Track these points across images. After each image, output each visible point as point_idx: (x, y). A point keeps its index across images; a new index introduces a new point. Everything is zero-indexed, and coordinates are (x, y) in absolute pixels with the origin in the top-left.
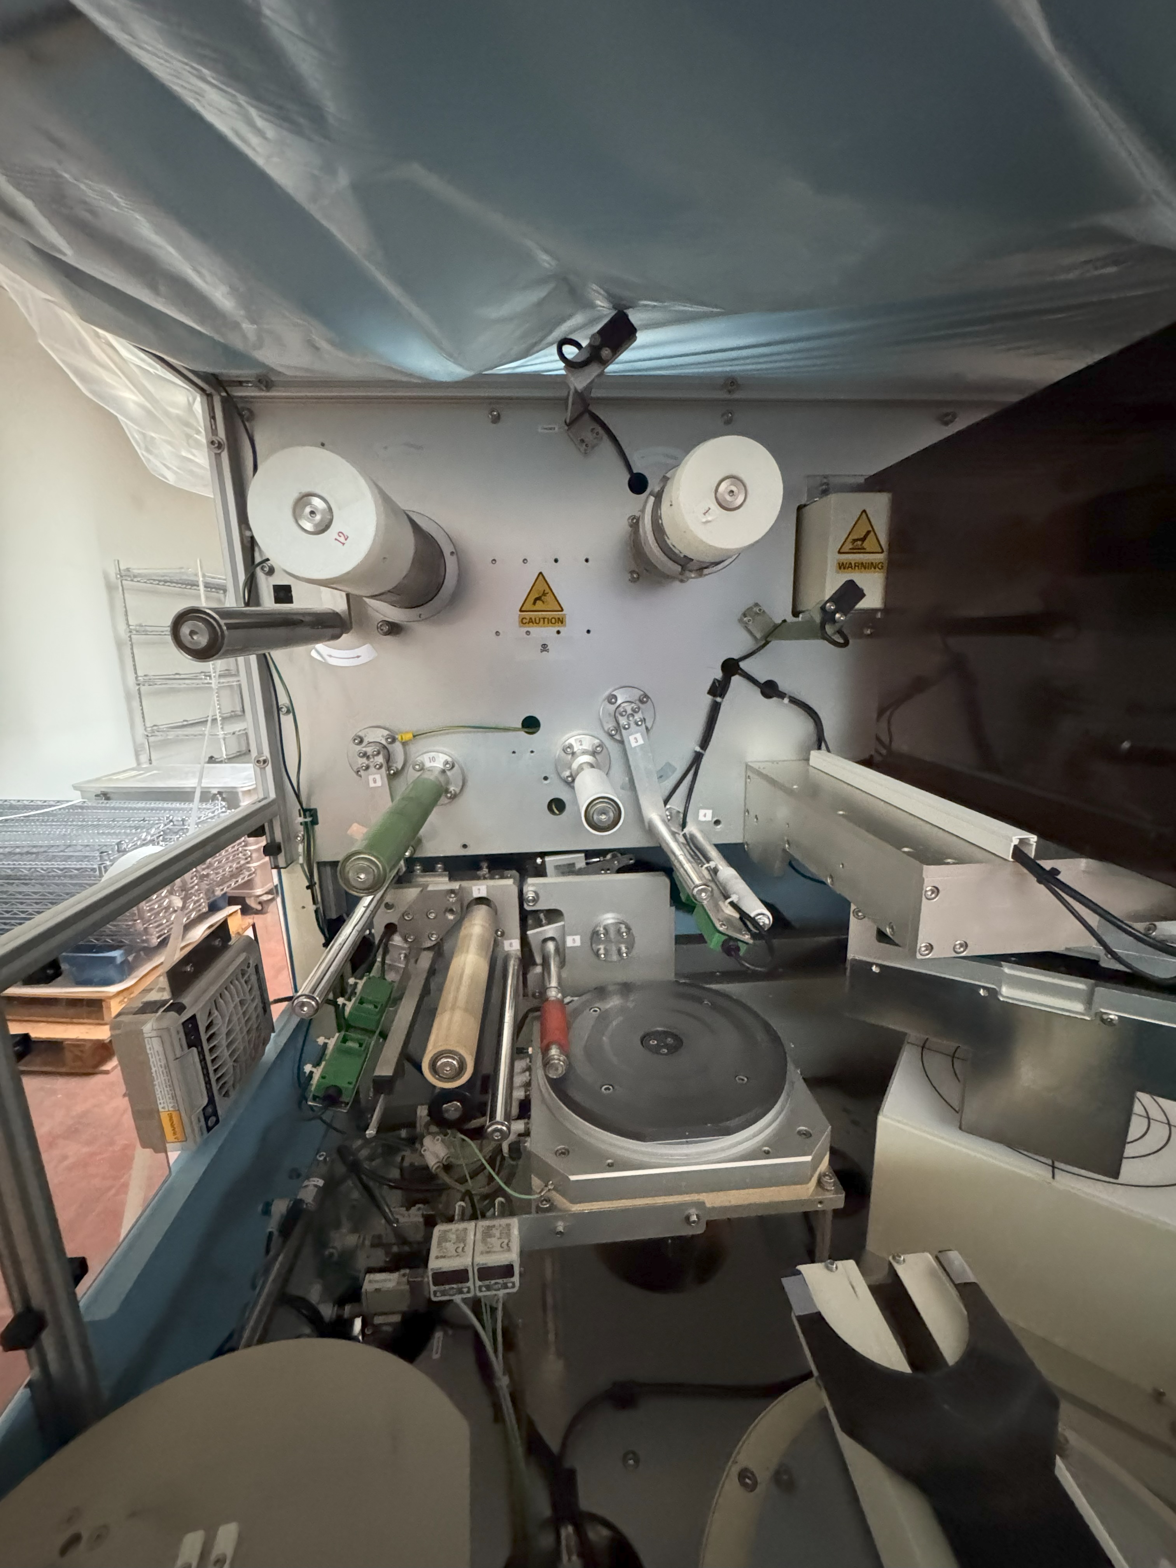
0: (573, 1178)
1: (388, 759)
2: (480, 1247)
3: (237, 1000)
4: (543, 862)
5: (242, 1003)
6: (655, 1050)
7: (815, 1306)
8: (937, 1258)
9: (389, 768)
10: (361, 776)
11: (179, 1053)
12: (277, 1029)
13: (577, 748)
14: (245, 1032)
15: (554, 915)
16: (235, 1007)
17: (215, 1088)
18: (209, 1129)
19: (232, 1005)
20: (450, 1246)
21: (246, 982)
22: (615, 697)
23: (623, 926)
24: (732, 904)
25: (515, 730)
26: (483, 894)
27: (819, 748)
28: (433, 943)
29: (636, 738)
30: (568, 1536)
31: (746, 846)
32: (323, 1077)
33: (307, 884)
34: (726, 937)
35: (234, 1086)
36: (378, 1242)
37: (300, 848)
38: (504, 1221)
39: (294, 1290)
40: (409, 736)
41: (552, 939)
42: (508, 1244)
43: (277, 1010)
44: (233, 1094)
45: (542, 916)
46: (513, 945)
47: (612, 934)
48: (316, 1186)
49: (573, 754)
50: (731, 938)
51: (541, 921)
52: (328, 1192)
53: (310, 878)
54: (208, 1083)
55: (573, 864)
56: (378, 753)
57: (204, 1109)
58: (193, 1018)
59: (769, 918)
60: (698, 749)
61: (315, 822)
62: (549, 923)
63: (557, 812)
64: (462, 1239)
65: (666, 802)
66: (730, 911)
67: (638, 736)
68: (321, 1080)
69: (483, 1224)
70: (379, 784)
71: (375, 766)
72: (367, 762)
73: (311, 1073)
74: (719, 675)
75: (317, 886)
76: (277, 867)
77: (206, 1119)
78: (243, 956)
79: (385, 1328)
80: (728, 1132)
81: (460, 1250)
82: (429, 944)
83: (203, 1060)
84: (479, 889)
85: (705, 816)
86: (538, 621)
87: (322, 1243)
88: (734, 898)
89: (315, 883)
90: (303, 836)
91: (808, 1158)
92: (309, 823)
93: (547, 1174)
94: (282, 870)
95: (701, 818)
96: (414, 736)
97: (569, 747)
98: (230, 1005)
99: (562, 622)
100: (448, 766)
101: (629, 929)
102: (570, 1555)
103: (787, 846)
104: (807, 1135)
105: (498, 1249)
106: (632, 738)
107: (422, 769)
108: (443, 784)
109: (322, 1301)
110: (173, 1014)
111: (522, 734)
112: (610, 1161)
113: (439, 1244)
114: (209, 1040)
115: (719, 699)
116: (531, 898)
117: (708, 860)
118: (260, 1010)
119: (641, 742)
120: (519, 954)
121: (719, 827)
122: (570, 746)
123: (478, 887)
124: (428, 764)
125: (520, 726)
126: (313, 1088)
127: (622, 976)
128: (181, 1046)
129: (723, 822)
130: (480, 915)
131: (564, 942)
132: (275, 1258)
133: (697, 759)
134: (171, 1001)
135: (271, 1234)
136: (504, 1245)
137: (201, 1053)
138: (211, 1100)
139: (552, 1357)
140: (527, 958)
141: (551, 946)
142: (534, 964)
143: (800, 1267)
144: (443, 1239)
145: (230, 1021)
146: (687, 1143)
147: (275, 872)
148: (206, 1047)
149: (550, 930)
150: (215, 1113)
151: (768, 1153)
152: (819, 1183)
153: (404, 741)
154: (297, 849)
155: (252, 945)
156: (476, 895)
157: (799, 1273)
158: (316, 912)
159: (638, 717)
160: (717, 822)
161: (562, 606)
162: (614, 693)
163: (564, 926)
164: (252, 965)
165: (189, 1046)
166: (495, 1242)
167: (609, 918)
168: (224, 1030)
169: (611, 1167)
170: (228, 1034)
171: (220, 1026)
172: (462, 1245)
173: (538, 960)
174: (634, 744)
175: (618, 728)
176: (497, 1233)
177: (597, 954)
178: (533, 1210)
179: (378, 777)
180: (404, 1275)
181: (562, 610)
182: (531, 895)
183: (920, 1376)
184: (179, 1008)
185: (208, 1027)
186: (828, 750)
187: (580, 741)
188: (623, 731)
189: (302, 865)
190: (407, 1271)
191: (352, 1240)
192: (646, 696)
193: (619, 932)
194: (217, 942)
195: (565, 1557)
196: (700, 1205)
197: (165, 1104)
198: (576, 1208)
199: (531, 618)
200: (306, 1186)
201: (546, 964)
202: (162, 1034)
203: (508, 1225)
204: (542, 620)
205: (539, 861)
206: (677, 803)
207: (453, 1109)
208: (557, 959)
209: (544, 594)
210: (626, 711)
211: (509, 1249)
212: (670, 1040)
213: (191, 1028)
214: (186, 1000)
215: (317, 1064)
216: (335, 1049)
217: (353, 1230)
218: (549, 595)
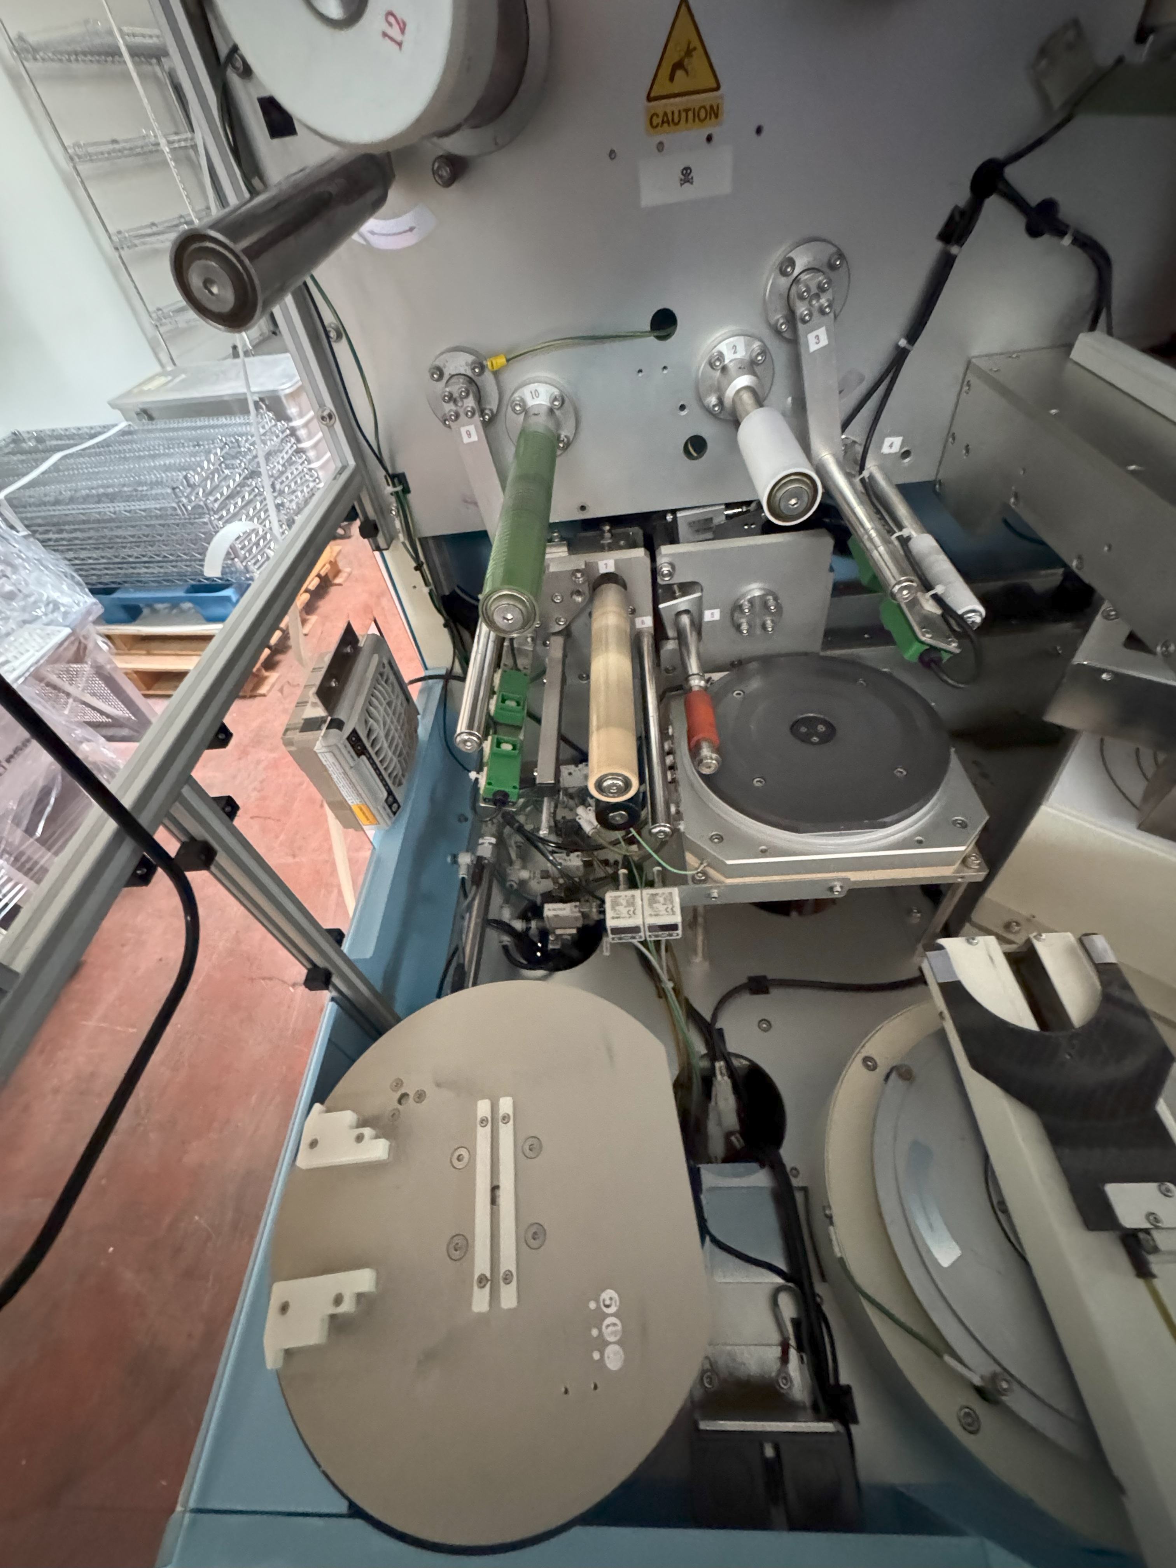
0: (729, 862)
1: (479, 399)
2: (647, 911)
3: (384, 703)
4: (675, 519)
5: (389, 704)
6: (805, 739)
7: (954, 973)
8: (1081, 942)
9: (482, 413)
10: (449, 427)
11: (352, 764)
12: (420, 710)
13: (729, 357)
14: (399, 729)
15: (689, 588)
16: (385, 710)
17: (390, 782)
18: (394, 813)
19: (382, 709)
20: (623, 910)
21: (386, 682)
22: (792, 262)
23: (770, 598)
24: (937, 599)
25: (642, 335)
26: (611, 569)
27: (1093, 327)
28: (561, 628)
29: (817, 337)
30: (720, 1068)
31: (937, 486)
32: (489, 784)
33: (414, 565)
34: (927, 647)
35: (403, 775)
36: (545, 875)
37: (398, 524)
38: (667, 890)
39: (491, 916)
40: (501, 361)
41: (687, 612)
42: (672, 909)
43: (414, 690)
44: (404, 781)
45: (676, 587)
46: (646, 622)
47: (757, 604)
48: (490, 844)
49: (724, 369)
50: (932, 648)
51: (674, 593)
52: (501, 845)
53: (416, 558)
54: (383, 780)
55: (711, 519)
56: (468, 395)
57: (386, 801)
58: (354, 732)
59: (981, 615)
60: (903, 343)
61: (406, 490)
62: (683, 595)
63: (695, 454)
64: (631, 903)
65: (843, 429)
66: (930, 607)
67: (822, 332)
68: (488, 786)
69: (648, 892)
70: (474, 438)
71: (467, 415)
72: (453, 407)
73: (477, 779)
74: (963, 197)
75: (425, 567)
76: (378, 548)
77: (390, 806)
78: (376, 658)
79: (565, 937)
80: (884, 825)
81: (631, 913)
82: (558, 628)
83: (373, 764)
84: (606, 563)
85: (891, 446)
86: (676, 120)
87: (502, 878)
88: (939, 590)
89: (422, 563)
90: (397, 509)
91: (962, 848)
92: (401, 494)
93: (701, 855)
94: (385, 552)
95: (886, 450)
96: (508, 360)
97: (718, 359)
98: (380, 711)
99: (717, 116)
100: (556, 403)
101: (776, 599)
102: (721, 1074)
103: (1012, 500)
104: (964, 825)
105: (664, 912)
106: (811, 337)
107: (525, 410)
108: (554, 431)
109: (513, 917)
110: (334, 731)
111: (651, 340)
112: (763, 847)
113: (613, 908)
114: (373, 745)
115: (954, 251)
116: (666, 572)
117: (901, 527)
118: (405, 703)
119: (824, 341)
120: (652, 632)
121: (907, 460)
122: (721, 356)
123: (605, 562)
124: (530, 402)
125: (648, 328)
126: (481, 792)
127: (760, 648)
128: (352, 757)
129: (912, 454)
130: (610, 596)
131: (701, 615)
132: (473, 899)
133: (899, 358)
134: (329, 718)
135: (463, 879)
136: (669, 910)
137: (370, 758)
138: (390, 793)
139: (698, 959)
140: (659, 636)
141: (685, 620)
142: (667, 638)
143: (943, 941)
144: (615, 903)
145: (385, 725)
146: (841, 835)
147: (377, 553)
148: (373, 753)
149: (682, 602)
150: (395, 801)
151: (920, 842)
152: (964, 861)
153: (495, 369)
154: (394, 526)
155: (379, 642)
156: (603, 570)
157: (941, 948)
158: (430, 594)
159: (823, 301)
160: (906, 454)
161: (720, 78)
162: (791, 255)
163: (700, 598)
164: (386, 662)
165: (359, 756)
166: (661, 908)
167: (755, 590)
168: (382, 734)
169: (764, 853)
170: (387, 736)
171: (379, 731)
172: (632, 909)
173: (671, 633)
174: (813, 347)
175: (791, 317)
176: (661, 900)
177: (738, 627)
178: (690, 882)
179: (472, 428)
180: (576, 906)
181: (718, 87)
182: (665, 570)
183: (1047, 1033)
184: (337, 724)
185: (368, 735)
186: (1110, 332)
187: (735, 346)
188: (800, 326)
189: (404, 543)
190: (577, 904)
191: (525, 874)
192: (841, 255)
193: (766, 606)
194: (349, 650)
195: (719, 1077)
196: (845, 880)
197: (352, 800)
198: (729, 881)
200: (483, 844)
201: (680, 637)
202: (332, 749)
203: (671, 894)
204: (683, 115)
205: (669, 517)
206: (857, 431)
207: (619, 816)
208: (694, 633)
209: (689, 52)
210: (808, 290)
211: (674, 913)
212: (821, 728)
213: (355, 741)
214: (341, 715)
215: (479, 770)
216: (493, 754)
217: (524, 867)
218: (699, 53)
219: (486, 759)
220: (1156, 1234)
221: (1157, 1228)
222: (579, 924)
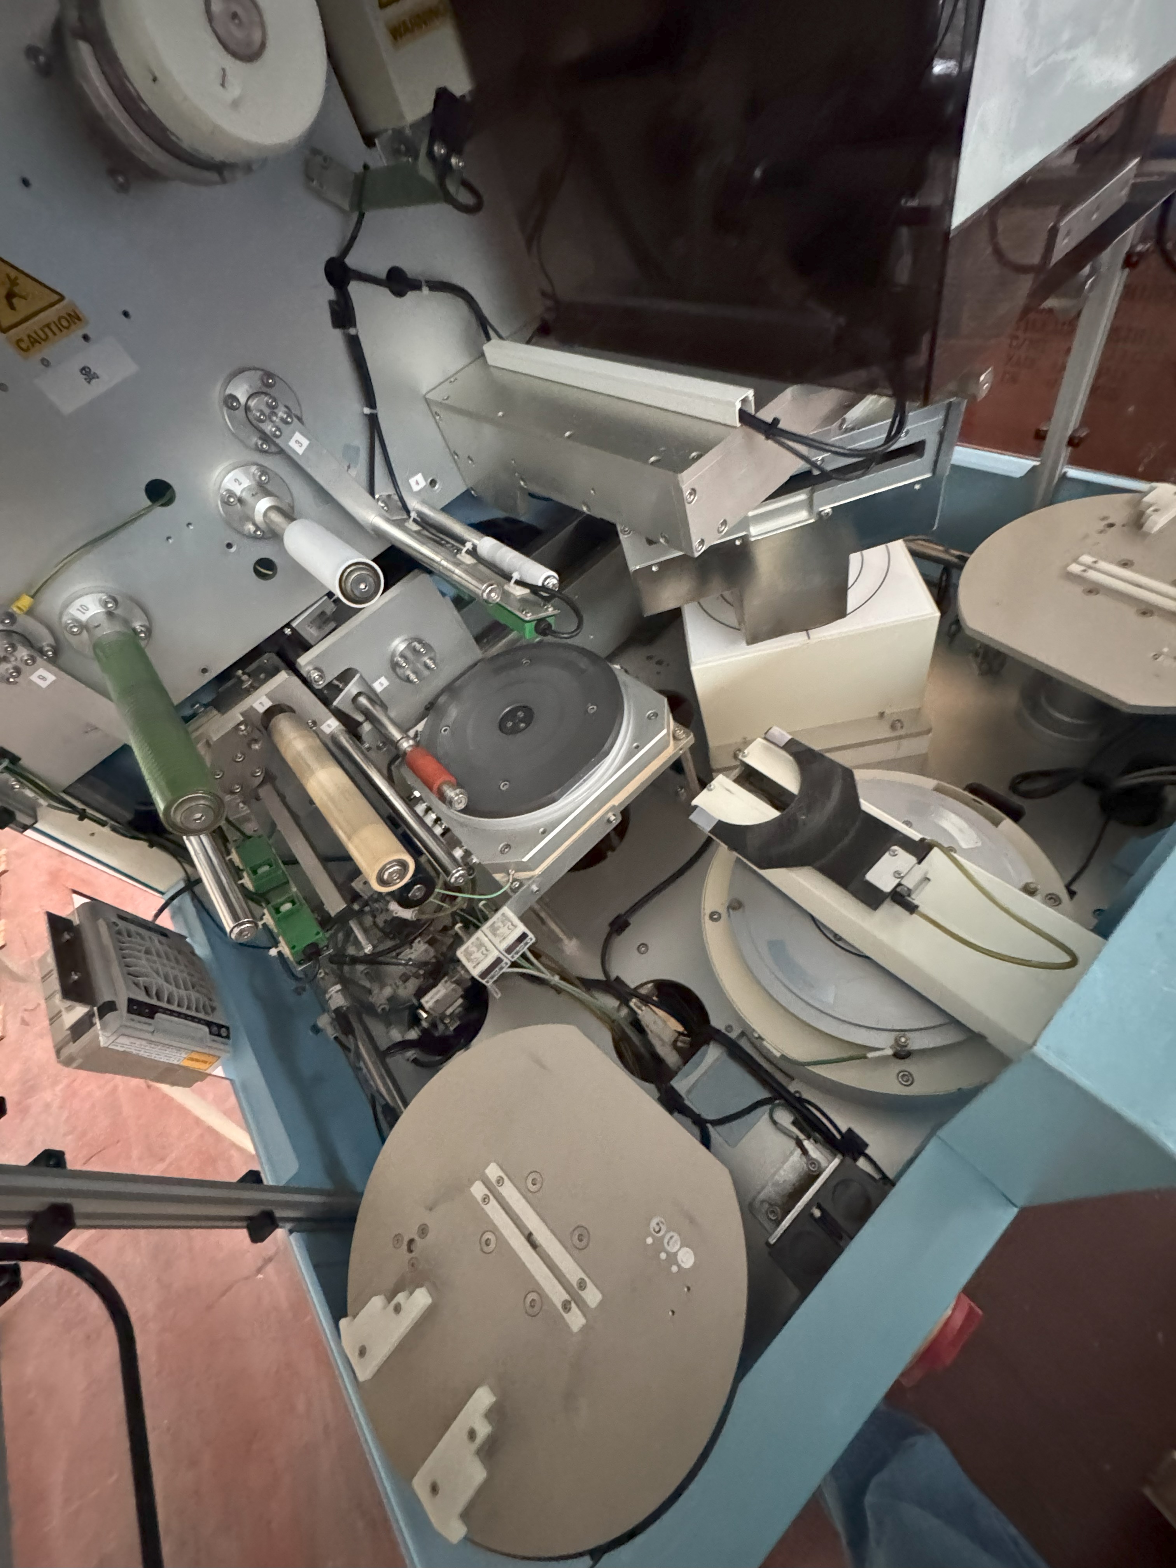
0: (525, 859)
1: (28, 641)
2: (496, 941)
3: (142, 955)
4: (293, 629)
5: (148, 952)
6: (515, 731)
7: (712, 818)
8: (766, 739)
9: (42, 652)
10: (15, 683)
11: (151, 1029)
12: (184, 932)
13: (238, 490)
14: (176, 965)
15: (346, 676)
16: (147, 960)
17: (201, 1015)
18: (228, 1037)
19: (144, 962)
20: (478, 955)
21: (129, 936)
22: (234, 398)
23: (416, 644)
24: (520, 583)
25: (148, 509)
26: (268, 704)
27: (488, 338)
28: (261, 779)
29: (297, 441)
30: (635, 1004)
31: (473, 492)
32: (293, 947)
33: (77, 816)
34: (535, 622)
35: (210, 1000)
36: (405, 978)
37: (29, 793)
38: (499, 914)
39: (383, 1045)
40: (25, 602)
41: (359, 694)
42: (512, 925)
43: (166, 921)
44: (215, 1004)
45: (336, 682)
46: (331, 725)
47: (409, 654)
48: (337, 992)
49: (240, 500)
50: (540, 621)
51: (338, 686)
52: (347, 984)
53: (73, 809)
54: (193, 1019)
55: (323, 613)
56: (13, 646)
57: (211, 1033)
58: (131, 1001)
59: (554, 577)
60: (367, 411)
61: (15, 760)
62: (346, 684)
63: (270, 573)
64: (480, 945)
65: (372, 493)
66: (520, 592)
67: (298, 436)
68: (293, 951)
69: (486, 927)
70: (51, 678)
71: (27, 664)
72: (9, 666)
73: (280, 953)
74: (329, 293)
75: (89, 811)
76: (25, 828)
77: (219, 1035)
78: (101, 923)
79: (457, 1011)
80: (607, 754)
81: (485, 952)
82: (257, 781)
83: (172, 1013)
84: (260, 701)
85: (417, 483)
86: (43, 336)
87: (370, 1009)
88: (516, 576)
89: (84, 810)
90: (18, 781)
91: (665, 732)
92: (11, 766)
93: (504, 869)
94: (37, 826)
95: (416, 488)
96: (33, 597)
97: (229, 497)
98: (143, 964)
99: (79, 319)
100: (110, 605)
101: (420, 642)
102: (639, 1008)
103: (522, 483)
104: (656, 715)
105: (508, 932)
106: (292, 444)
107: (84, 627)
108: (126, 630)
109: (403, 1034)
110: (110, 1016)
111: (159, 510)
112: (541, 830)
113: (469, 960)
114: (159, 998)
115: (352, 331)
116: (317, 677)
117: (463, 542)
118: (163, 939)
119: (305, 442)
120: (342, 727)
121: (437, 487)
122: (231, 494)
123: (258, 702)
124: (84, 618)
125: (149, 503)
126: (291, 959)
127: (440, 682)
128: (145, 1023)
129: (438, 480)
130: (284, 726)
131: (373, 691)
132: (357, 1047)
133: (373, 423)
134: (95, 1009)
135: (336, 1038)
136: (511, 927)
137: (166, 1011)
138: (209, 1024)
139: (566, 941)
140: (351, 727)
141: (363, 700)
142: (360, 724)
143: (695, 802)
144: (468, 954)
145: (158, 973)
146: (585, 781)
147: (29, 832)
148: (164, 1005)
149: (352, 688)
150: (220, 1026)
151: (637, 747)
152: (675, 738)
153: (25, 610)
154: (29, 798)
155: (95, 907)
156: (261, 710)
157: (696, 807)
158: (114, 829)
159: (281, 414)
160: (433, 483)
161: (58, 290)
162: (228, 392)
163: (361, 677)
164: (114, 919)
165: (153, 1018)
166: (503, 930)
167: (399, 645)
168: (161, 981)
169: (545, 833)
170: (167, 980)
171: (156, 982)
172: (483, 949)
173: (360, 718)
174: (300, 451)
175: (265, 437)
176: (500, 924)
177: (408, 680)
178: (511, 894)
179: (41, 672)
180: (446, 982)
181: (62, 298)
182: (315, 675)
183: (785, 811)
184: (108, 1008)
185: (148, 994)
186: (500, 337)
187: (236, 480)
188: (278, 441)
189: (49, 806)
190: (446, 978)
191: (388, 991)
192: (269, 375)
193: (415, 651)
194: (67, 936)
195: (639, 1011)
196: (613, 808)
197: (178, 1058)
198: (538, 871)
199: (29, 336)
200: (330, 998)
201: (369, 716)
202: (120, 1033)
203: (503, 915)
204: (47, 330)
205: (288, 631)
206: (383, 487)
207: (417, 891)
208: (378, 707)
209: (14, 282)
210: (262, 413)
211: (515, 927)
212: (521, 714)
213: (137, 1008)
214: (106, 996)
215: (276, 944)
216: (277, 922)
217: (382, 986)
218: (22, 280)
219: (275, 930)
220: (904, 882)
221: (902, 878)
222: (460, 992)
